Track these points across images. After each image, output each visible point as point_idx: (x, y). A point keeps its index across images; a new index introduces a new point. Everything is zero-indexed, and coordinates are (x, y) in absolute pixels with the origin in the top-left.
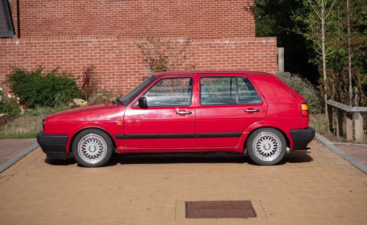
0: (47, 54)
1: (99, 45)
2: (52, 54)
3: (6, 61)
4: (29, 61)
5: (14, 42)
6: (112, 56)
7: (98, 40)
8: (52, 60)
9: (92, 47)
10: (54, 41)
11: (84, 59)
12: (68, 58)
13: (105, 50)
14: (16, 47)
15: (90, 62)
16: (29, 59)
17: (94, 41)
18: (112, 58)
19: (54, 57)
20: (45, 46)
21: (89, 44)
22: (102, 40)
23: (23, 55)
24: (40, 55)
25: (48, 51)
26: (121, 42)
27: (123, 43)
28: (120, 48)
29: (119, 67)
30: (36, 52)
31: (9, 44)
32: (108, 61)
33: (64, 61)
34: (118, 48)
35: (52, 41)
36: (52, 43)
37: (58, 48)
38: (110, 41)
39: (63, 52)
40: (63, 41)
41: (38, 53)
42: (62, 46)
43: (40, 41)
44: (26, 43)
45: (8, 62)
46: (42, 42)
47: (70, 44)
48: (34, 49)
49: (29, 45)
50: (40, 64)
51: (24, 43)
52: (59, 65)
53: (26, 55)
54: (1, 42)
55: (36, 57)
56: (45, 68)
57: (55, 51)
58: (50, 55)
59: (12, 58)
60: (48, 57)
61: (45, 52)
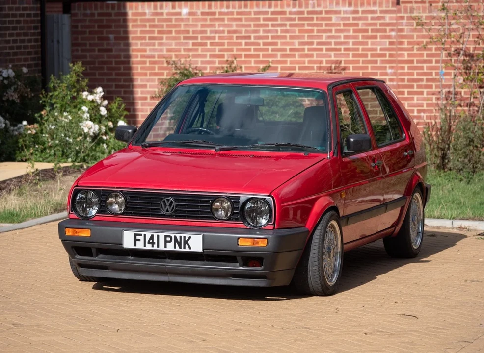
0: (246, 38)
1: (354, 19)
2: (256, 38)
3: (161, 50)
4: (209, 50)
5: (177, 10)
6: (381, 44)
7: (352, 9)
8: (255, 50)
9: (339, 25)
10: (261, 9)
11: (321, 50)
12: (288, 47)
13: (367, 31)
14: (182, 20)
15: (334, 57)
16: (209, 47)
17: (344, 11)
18: (382, 49)
19: (258, 44)
20: (240, 20)
21: (334, 16)
22: (360, 9)
23: (196, 38)
24: (231, 38)
25: (246, 32)
26: (402, 15)
27: (406, 15)
28: (399, 27)
29: (397, 68)
30: (223, 32)
31: (168, 14)
32: (372, 56)
33: (279, 53)
34: (395, 28)
35: (256, 9)
36: (256, 13)
37: (267, 25)
38: (379, 11)
39: (279, 34)
40: (279, 9)
41: (226, 34)
43: (231, 10)
44: (203, 14)
45: (165, 53)
46: (235, 11)
47: (293, 16)
48: (219, 27)
49: (209, 17)
50: (230, 59)
51: (199, 12)
52: (269, 62)
53: (202, 38)
54: (152, 10)
55: (223, 44)
56: (241, 68)
57: (261, 32)
58: (252, 40)
59: (174, 44)
60: (246, 44)
61: (241, 32)
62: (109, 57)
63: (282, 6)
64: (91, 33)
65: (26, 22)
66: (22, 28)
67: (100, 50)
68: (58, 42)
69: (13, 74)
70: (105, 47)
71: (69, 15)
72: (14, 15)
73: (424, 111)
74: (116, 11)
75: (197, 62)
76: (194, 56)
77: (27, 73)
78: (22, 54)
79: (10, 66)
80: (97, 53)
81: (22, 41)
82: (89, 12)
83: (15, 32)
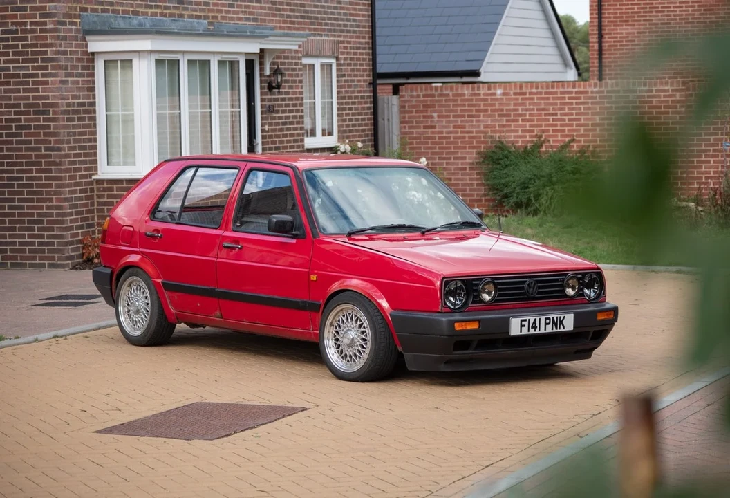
0: (553, 115)
1: (649, 97)
2: (561, 114)
3: (479, 126)
4: (520, 126)
5: (492, 91)
6: (672, 118)
7: (647, 88)
8: (561, 125)
9: (635, 102)
10: (566, 90)
12: (590, 123)
13: (660, 107)
14: (497, 99)
16: (520, 123)
17: (639, 90)
18: (673, 124)
19: (564, 120)
20: (548, 99)
21: (630, 95)
22: (654, 89)
23: (509, 115)
24: (540, 115)
25: (553, 109)
26: (691, 93)
27: (694, 93)
28: (689, 104)
30: (533, 110)
31: (484, 94)
32: (665, 129)
33: (582, 128)
34: (685, 104)
35: (561, 90)
36: (562, 93)
37: (572, 103)
38: (670, 90)
39: (582, 111)
40: (582, 89)
41: (536, 112)
42: (579, 98)
43: (539, 90)
44: (515, 94)
45: (482, 129)
46: (543, 91)
47: (594, 95)
48: (530, 105)
49: (520, 97)
50: (539, 134)
51: (512, 93)
52: (574, 136)
53: (515, 115)
54: (471, 92)
55: (533, 121)
56: (549, 141)
57: (567, 109)
58: (559, 116)
59: (489, 121)
60: (553, 120)
61: (548, 110)
62: (433, 133)
63: (585, 87)
64: (417, 112)
65: (360, 103)
66: (356, 109)
67: (425, 127)
68: (388, 120)
69: (350, 149)
70: (429, 124)
71: (398, 97)
72: (350, 98)
73: (711, 178)
74: (439, 92)
75: (510, 137)
76: (507, 131)
77: (361, 148)
78: (357, 131)
79: (347, 141)
80: (422, 130)
81: (357, 120)
82: (415, 93)
83: (351, 112)
